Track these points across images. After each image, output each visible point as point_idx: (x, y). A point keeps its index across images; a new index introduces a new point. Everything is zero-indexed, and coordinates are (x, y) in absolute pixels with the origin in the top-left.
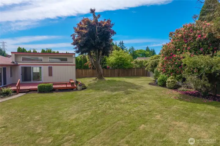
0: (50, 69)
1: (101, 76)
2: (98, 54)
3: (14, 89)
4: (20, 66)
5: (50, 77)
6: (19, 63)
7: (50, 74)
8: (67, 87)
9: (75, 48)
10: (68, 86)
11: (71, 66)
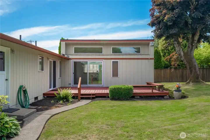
0: (115, 65)
1: (197, 78)
2: (190, 40)
3: (73, 94)
4: (72, 60)
5: (115, 79)
6: (70, 57)
7: (115, 73)
8: (153, 93)
9: (155, 31)
10: (155, 91)
11: (147, 61)
